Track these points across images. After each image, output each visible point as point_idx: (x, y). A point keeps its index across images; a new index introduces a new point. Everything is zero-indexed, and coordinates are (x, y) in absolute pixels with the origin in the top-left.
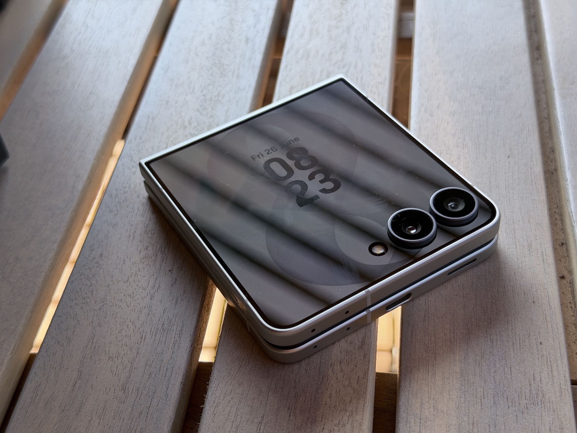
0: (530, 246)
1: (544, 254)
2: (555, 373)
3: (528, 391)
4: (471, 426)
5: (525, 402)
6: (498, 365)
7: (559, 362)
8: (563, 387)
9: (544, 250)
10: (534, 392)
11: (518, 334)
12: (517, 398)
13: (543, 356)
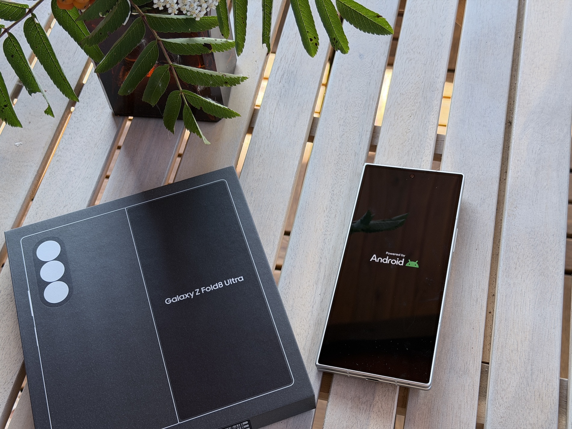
0: (477, 300)
1: (482, 305)
2: (475, 362)
3: (463, 368)
4: (439, 380)
5: (461, 373)
6: (453, 356)
7: (478, 357)
8: (477, 368)
9: (482, 304)
10: (466, 369)
11: (464, 343)
12: (459, 371)
13: (472, 354)
